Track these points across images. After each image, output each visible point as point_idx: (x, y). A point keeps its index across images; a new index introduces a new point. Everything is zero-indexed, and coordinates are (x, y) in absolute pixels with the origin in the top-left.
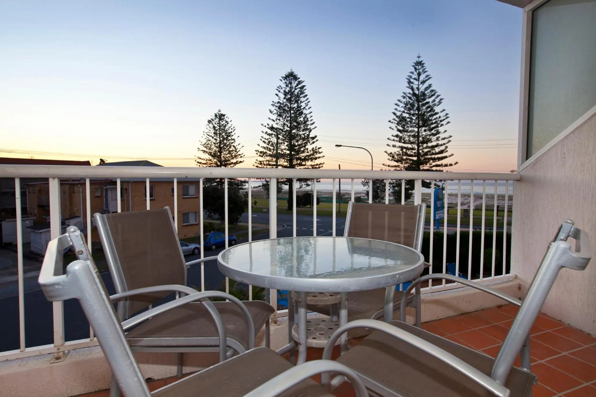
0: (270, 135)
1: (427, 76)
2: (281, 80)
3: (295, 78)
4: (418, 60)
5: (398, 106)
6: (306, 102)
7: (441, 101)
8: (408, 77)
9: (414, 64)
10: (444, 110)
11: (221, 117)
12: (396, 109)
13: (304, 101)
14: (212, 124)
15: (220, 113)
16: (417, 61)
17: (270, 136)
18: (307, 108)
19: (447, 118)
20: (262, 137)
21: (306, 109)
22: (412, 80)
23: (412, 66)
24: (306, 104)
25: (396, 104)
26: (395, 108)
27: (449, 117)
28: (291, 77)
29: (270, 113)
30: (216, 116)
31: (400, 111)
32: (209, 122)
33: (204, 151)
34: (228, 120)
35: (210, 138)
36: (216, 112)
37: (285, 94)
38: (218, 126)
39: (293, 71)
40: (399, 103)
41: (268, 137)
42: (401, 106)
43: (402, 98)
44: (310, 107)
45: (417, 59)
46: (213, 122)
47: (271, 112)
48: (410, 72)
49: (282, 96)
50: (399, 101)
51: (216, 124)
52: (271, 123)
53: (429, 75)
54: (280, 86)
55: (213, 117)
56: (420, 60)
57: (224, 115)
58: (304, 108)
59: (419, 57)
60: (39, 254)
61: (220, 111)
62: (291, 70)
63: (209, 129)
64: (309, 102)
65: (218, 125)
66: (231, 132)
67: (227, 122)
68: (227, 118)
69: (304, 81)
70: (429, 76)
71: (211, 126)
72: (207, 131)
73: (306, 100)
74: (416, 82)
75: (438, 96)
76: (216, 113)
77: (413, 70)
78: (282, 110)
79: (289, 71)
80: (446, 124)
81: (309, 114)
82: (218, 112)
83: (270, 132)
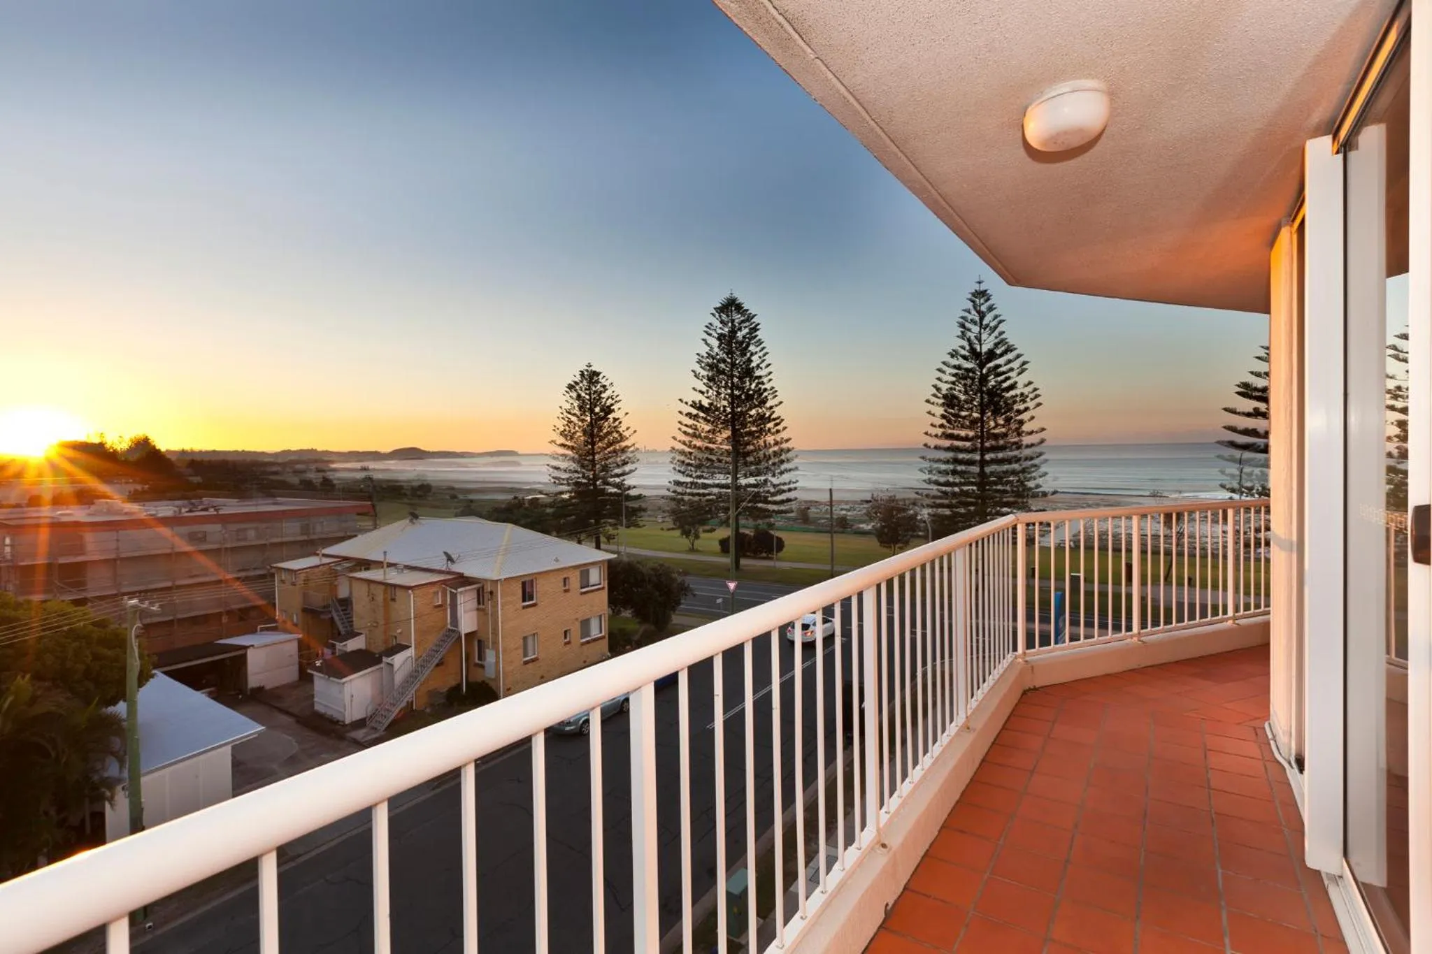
0: (695, 417)
1: (996, 317)
2: (713, 314)
3: (739, 308)
4: (978, 289)
5: (944, 372)
6: (761, 354)
7: (1024, 367)
8: (961, 320)
9: (970, 296)
10: (1030, 383)
11: (591, 377)
12: (939, 379)
13: (756, 353)
14: (576, 390)
15: (590, 369)
16: (976, 291)
17: (694, 419)
18: (763, 365)
19: (1037, 396)
20: (680, 422)
21: (761, 368)
22: (967, 325)
23: (968, 299)
24: (760, 357)
25: (940, 370)
26: (937, 376)
27: (1039, 395)
28: (730, 306)
29: (695, 379)
30: (582, 375)
31: (946, 382)
32: (571, 387)
33: (563, 445)
34: (607, 383)
35: (574, 419)
36: (584, 368)
37: (721, 337)
38: (586, 394)
39: (735, 295)
40: (945, 368)
41: (690, 422)
42: (947, 374)
43: (949, 356)
44: (770, 365)
45: (977, 287)
46: (577, 388)
47: (696, 376)
48: (965, 310)
49: (715, 343)
50: (944, 363)
51: (581, 390)
52: (698, 397)
53: (1000, 316)
54: (710, 324)
55: (578, 379)
56: (983, 287)
57: (598, 374)
58: (758, 366)
59: (980, 283)
60: (338, 721)
61: (590, 366)
62: (731, 294)
63: (572, 401)
64: (767, 353)
65: (587, 392)
66: (612, 405)
67: (604, 386)
68: (604, 379)
69: (755, 315)
70: (1001, 318)
71: (574, 395)
72: (568, 406)
73: (760, 351)
74: (976, 329)
75: (1018, 356)
76: (582, 370)
77: (970, 305)
78: (715, 371)
79: (727, 295)
80: (1035, 408)
81: (766, 376)
82: (587, 368)
83: (694, 412)
